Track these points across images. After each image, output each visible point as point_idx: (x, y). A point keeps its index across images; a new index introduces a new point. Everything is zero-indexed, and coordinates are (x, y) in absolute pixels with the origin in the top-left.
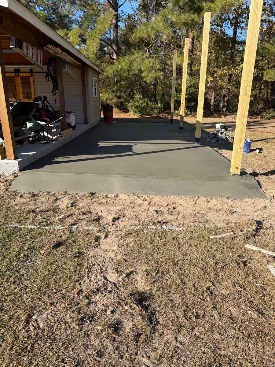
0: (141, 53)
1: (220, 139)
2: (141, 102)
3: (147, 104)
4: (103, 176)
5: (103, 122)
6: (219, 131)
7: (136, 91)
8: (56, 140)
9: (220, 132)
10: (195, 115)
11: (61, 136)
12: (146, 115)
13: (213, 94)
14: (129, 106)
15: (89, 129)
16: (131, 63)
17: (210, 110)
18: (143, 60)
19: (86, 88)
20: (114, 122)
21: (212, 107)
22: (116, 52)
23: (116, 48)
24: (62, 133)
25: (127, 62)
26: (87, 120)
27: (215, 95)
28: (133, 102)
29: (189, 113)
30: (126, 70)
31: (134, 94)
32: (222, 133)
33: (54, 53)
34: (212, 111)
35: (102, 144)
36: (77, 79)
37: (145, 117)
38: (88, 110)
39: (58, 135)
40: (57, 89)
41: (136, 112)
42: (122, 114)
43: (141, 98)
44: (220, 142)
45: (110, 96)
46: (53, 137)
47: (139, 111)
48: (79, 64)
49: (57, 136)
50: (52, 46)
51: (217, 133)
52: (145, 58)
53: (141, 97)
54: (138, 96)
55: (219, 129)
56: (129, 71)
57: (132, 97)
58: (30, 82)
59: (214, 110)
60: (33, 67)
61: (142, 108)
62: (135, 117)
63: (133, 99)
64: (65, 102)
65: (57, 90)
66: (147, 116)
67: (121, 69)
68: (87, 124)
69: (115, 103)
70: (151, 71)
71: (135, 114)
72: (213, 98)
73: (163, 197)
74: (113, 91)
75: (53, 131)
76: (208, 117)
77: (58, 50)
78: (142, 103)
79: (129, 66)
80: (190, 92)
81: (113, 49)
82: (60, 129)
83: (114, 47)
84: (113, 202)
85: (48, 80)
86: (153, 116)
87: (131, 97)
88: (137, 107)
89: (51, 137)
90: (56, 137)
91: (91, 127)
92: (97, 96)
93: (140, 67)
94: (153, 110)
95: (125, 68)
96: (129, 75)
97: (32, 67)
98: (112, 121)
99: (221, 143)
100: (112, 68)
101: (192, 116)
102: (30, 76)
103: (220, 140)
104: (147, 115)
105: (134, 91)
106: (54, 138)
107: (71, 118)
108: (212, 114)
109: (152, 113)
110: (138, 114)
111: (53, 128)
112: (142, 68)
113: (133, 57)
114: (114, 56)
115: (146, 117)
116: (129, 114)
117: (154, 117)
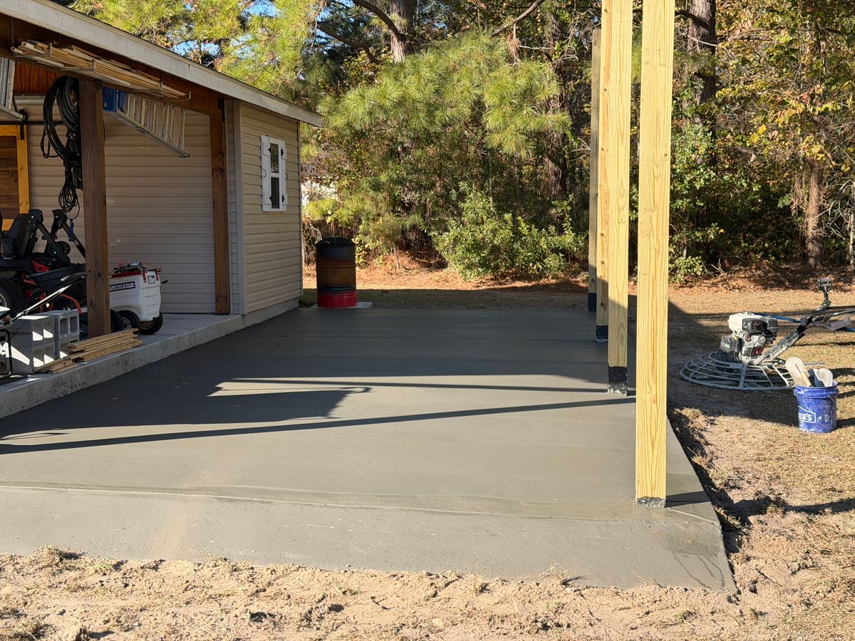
0: (485, 39)
1: (743, 375)
2: (490, 227)
3: (517, 234)
4: (134, 496)
5: (315, 306)
6: (741, 343)
7: (470, 185)
8: (45, 370)
9: (744, 349)
10: (730, 279)
11: (73, 357)
12: (514, 280)
13: (814, 192)
14: (443, 241)
15: (228, 335)
16: (445, 77)
17: (805, 257)
18: (492, 65)
19: (229, 178)
20: (360, 305)
21: (810, 246)
22: (401, 38)
23: (404, 21)
24: (79, 345)
25: (426, 72)
26: (227, 298)
27: (819, 195)
28: (458, 226)
29: (699, 269)
30: (420, 106)
31: (462, 196)
32: (755, 352)
33: (62, 66)
34: (811, 261)
35: (230, 389)
36: (186, 145)
37: (510, 286)
38: (232, 259)
39: (63, 355)
40: (80, 185)
41: (469, 267)
42: (417, 276)
43: (489, 212)
44: (741, 387)
45: (368, 205)
46: (32, 362)
47: (484, 264)
48: (183, 94)
49: (56, 356)
50: (40, 44)
51: (732, 352)
52: (502, 60)
53: (491, 206)
54: (477, 203)
55: (741, 336)
56: (431, 109)
57: (456, 207)
58: (15, 160)
59: (821, 258)
60: (32, 104)
61: (495, 250)
62: (469, 287)
63: (460, 215)
64: (109, 230)
65: (78, 191)
66: (518, 284)
67: (401, 103)
68: (227, 314)
69: (387, 232)
70: (521, 108)
71: (468, 273)
72: (811, 210)
73: (327, 574)
74: (377, 187)
75: (36, 337)
76: (787, 288)
77: (76, 52)
78: (494, 231)
79: (437, 91)
80: (693, 188)
81: (390, 24)
82: (73, 329)
83: (394, 16)
84: (126, 585)
85: (46, 153)
86: (543, 281)
87: (451, 205)
88: (477, 246)
89: (26, 361)
90: (48, 360)
91: (241, 327)
92: (283, 207)
93: (478, 92)
94: (541, 257)
95: (418, 96)
96: (432, 123)
97: (25, 104)
98: (352, 301)
99: (745, 392)
100: (363, 97)
101: (714, 285)
102: (18, 136)
103: (742, 379)
104: (520, 279)
105: (463, 186)
106: (38, 363)
107: (141, 291)
108: (813, 276)
109: (538, 269)
110: (478, 275)
111: (39, 327)
112: (486, 97)
113: (454, 56)
114: (396, 53)
115: (515, 287)
116: (443, 273)
117: (546, 286)
